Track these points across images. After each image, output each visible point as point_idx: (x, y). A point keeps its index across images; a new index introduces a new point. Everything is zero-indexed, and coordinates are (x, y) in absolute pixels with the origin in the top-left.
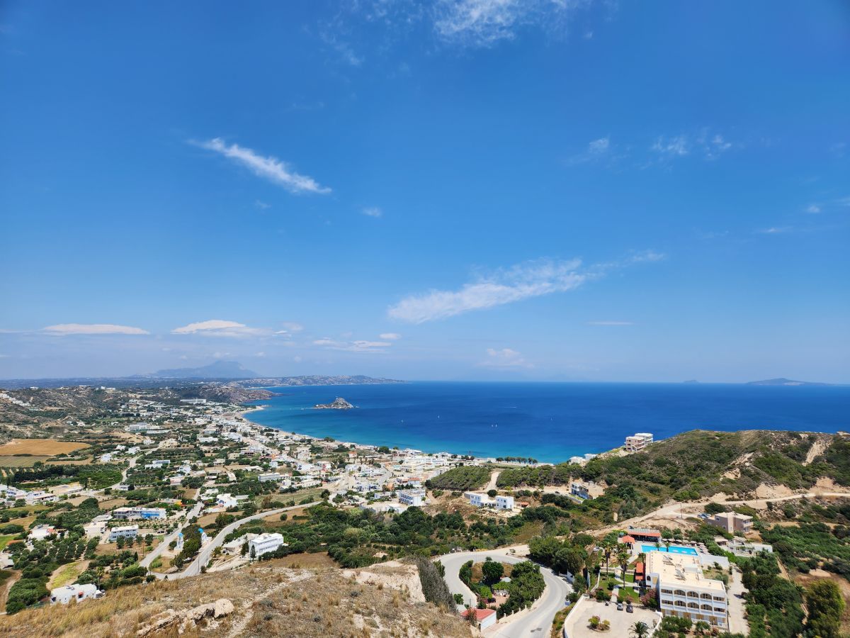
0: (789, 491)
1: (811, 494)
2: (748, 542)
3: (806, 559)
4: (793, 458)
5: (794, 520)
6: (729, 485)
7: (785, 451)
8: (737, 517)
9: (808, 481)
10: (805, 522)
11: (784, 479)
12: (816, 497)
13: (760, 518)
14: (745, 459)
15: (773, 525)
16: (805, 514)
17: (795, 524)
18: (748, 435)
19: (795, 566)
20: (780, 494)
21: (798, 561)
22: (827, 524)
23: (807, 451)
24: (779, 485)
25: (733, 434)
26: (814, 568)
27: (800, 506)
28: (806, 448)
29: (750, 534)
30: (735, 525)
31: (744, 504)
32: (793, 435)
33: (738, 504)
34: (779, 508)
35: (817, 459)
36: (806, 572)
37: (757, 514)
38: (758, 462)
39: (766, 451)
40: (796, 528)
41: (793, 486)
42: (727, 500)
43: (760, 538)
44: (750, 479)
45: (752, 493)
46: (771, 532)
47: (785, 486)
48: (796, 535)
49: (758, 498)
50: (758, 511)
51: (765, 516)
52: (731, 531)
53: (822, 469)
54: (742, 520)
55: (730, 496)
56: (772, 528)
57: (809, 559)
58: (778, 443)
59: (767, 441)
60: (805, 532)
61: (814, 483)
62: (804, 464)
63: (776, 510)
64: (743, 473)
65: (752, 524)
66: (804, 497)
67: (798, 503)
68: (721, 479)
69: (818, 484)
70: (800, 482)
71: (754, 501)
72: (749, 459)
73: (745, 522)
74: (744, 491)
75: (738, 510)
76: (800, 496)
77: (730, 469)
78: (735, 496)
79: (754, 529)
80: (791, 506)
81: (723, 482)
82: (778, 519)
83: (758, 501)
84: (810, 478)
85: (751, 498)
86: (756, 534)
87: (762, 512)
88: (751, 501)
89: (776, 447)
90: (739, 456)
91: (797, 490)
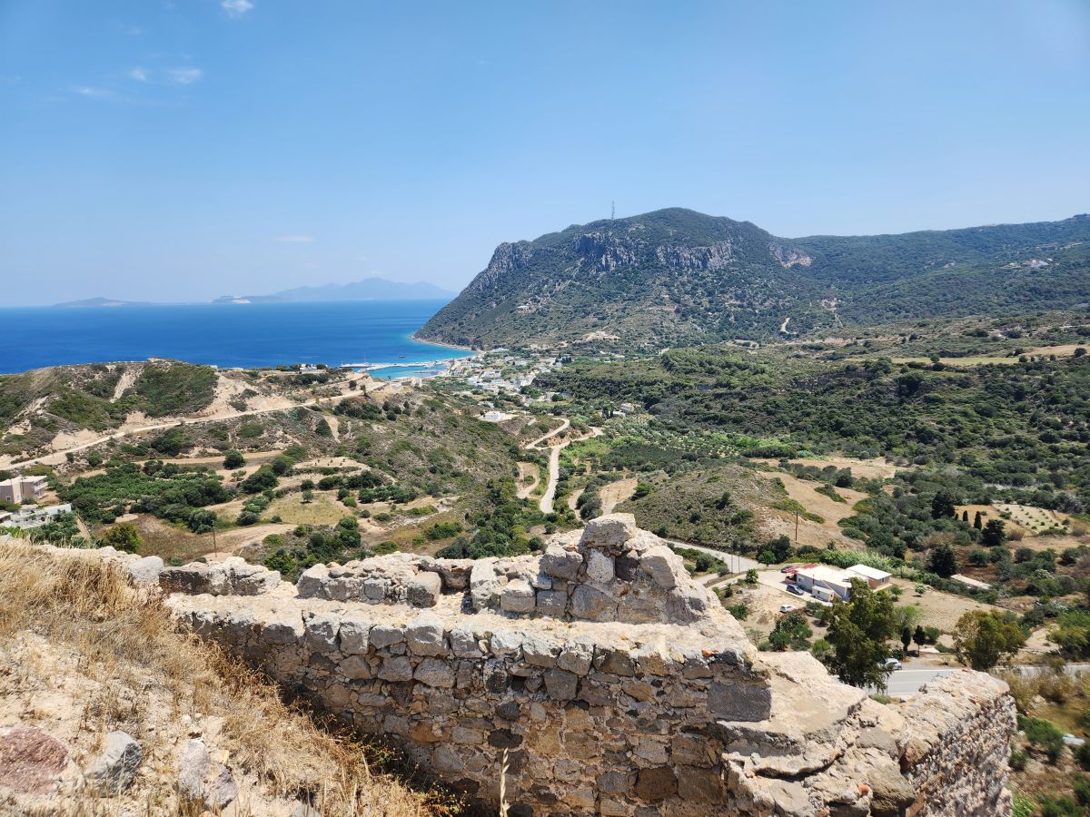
0: (93, 434)
1: (120, 434)
2: (40, 508)
3: (112, 508)
4: (99, 395)
5: (100, 467)
6: (15, 444)
7: (88, 388)
8: (24, 481)
9: (117, 419)
10: (113, 466)
11: (87, 422)
12: (125, 436)
13: (58, 475)
14: (37, 407)
15: (73, 480)
16: (113, 458)
17: (103, 472)
18: (41, 375)
19: (99, 518)
20: (83, 440)
21: (103, 513)
22: (137, 463)
23: (115, 385)
24: (82, 429)
25: (22, 375)
26: (120, 514)
27: (107, 450)
28: (114, 381)
29: (44, 497)
30: (23, 492)
31: (36, 463)
32: (97, 368)
33: (27, 464)
34: (81, 458)
35: (127, 393)
36: (112, 521)
37: (54, 471)
38: (55, 408)
39: (64, 392)
40: (102, 476)
41: (99, 428)
42: (13, 463)
43: (57, 499)
44: (45, 431)
45: (47, 447)
46: (72, 488)
47: (89, 430)
48: (102, 484)
49: (55, 451)
50: (55, 467)
51: (65, 470)
52: (18, 500)
53: (132, 403)
54: (32, 483)
55: (18, 457)
56: (73, 482)
57: (115, 506)
58: (80, 379)
59: (64, 379)
60: (115, 477)
61: (124, 419)
62: (112, 401)
63: (78, 461)
64: (34, 424)
65: (46, 484)
66: (112, 439)
67: (106, 447)
68: (3, 438)
69: (128, 421)
70: (108, 422)
71: (50, 456)
72: (43, 404)
73: (36, 484)
74: (36, 447)
75: (25, 472)
76: (108, 438)
77: (17, 422)
78: (25, 455)
79: (50, 490)
80: (96, 452)
81: (7, 441)
82: (82, 471)
83: (55, 455)
84: (119, 415)
85: (45, 453)
86: (52, 495)
87: (60, 468)
88: (46, 457)
89: (77, 385)
90: (29, 403)
91: (104, 432)
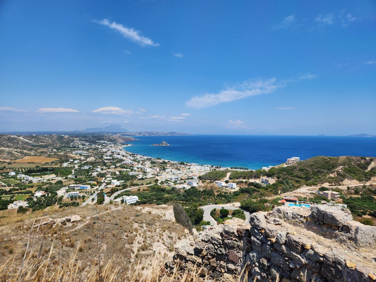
0: (358, 182)
1: (368, 184)
2: (336, 203)
3: (361, 211)
4: (362, 168)
5: (359, 195)
6: (331, 180)
7: (358, 165)
8: (333, 193)
9: (367, 178)
10: (364, 195)
11: (356, 177)
12: (370, 185)
13: (343, 193)
14: (340, 169)
15: (349, 196)
16: (364, 192)
17: (359, 196)
18: (342, 158)
19: (356, 213)
20: (354, 183)
21: (358, 212)
22: (373, 196)
23: (368, 165)
24: (354, 179)
25: (336, 158)
26: (365, 214)
27: (362, 189)
28: (368, 164)
29: (338, 200)
30: (331, 196)
31: (337, 187)
32: (362, 158)
33: (334, 187)
34: (352, 190)
35: (372, 169)
36: (361, 216)
37: (342, 192)
38: (345, 170)
39: (349, 165)
40: (359, 198)
41: (360, 180)
42: (329, 186)
43: (342, 201)
44: (341, 177)
45: (341, 183)
46: (348, 199)
47: (356, 180)
48: (359, 201)
49: (343, 185)
50: (343, 191)
51: (346, 192)
52: (329, 198)
53: (374, 173)
54: (335, 194)
55: (331, 184)
56: (348, 198)
57: (363, 211)
58: (356, 162)
59: (350, 160)
60: (363, 199)
61: (370, 179)
62: (366, 171)
63: (351, 190)
64: (338, 174)
65: (339, 196)
66: (364, 185)
67: (362, 187)
68: (328, 177)
69: (371, 179)
70: (364, 178)
71: (342, 186)
72: (341, 168)
73: (336, 195)
74: (337, 182)
75: (333, 190)
76: (363, 184)
77: (332, 173)
78: (333, 184)
79: (340, 198)
80: (358, 188)
81: (328, 178)
82: (352, 194)
83: (344, 186)
84: (368, 177)
85: (340, 185)
86: (341, 200)
87: (344, 191)
88: (340, 186)
89: (354, 163)
90: (337, 167)
91: (362, 182)
